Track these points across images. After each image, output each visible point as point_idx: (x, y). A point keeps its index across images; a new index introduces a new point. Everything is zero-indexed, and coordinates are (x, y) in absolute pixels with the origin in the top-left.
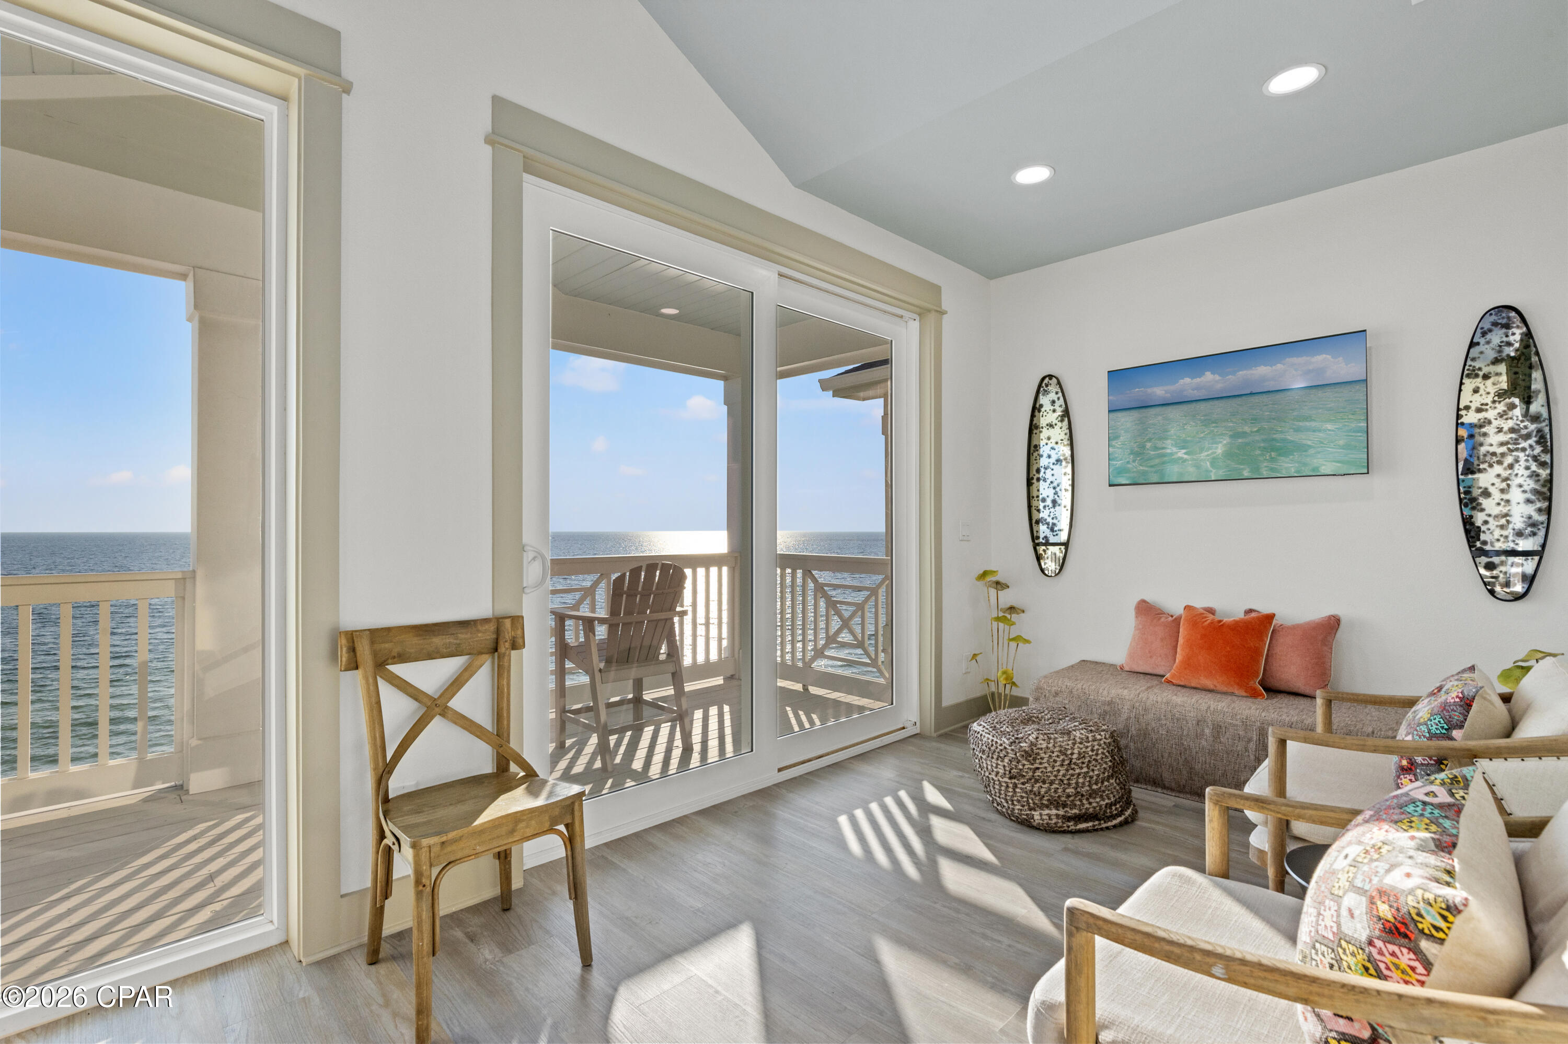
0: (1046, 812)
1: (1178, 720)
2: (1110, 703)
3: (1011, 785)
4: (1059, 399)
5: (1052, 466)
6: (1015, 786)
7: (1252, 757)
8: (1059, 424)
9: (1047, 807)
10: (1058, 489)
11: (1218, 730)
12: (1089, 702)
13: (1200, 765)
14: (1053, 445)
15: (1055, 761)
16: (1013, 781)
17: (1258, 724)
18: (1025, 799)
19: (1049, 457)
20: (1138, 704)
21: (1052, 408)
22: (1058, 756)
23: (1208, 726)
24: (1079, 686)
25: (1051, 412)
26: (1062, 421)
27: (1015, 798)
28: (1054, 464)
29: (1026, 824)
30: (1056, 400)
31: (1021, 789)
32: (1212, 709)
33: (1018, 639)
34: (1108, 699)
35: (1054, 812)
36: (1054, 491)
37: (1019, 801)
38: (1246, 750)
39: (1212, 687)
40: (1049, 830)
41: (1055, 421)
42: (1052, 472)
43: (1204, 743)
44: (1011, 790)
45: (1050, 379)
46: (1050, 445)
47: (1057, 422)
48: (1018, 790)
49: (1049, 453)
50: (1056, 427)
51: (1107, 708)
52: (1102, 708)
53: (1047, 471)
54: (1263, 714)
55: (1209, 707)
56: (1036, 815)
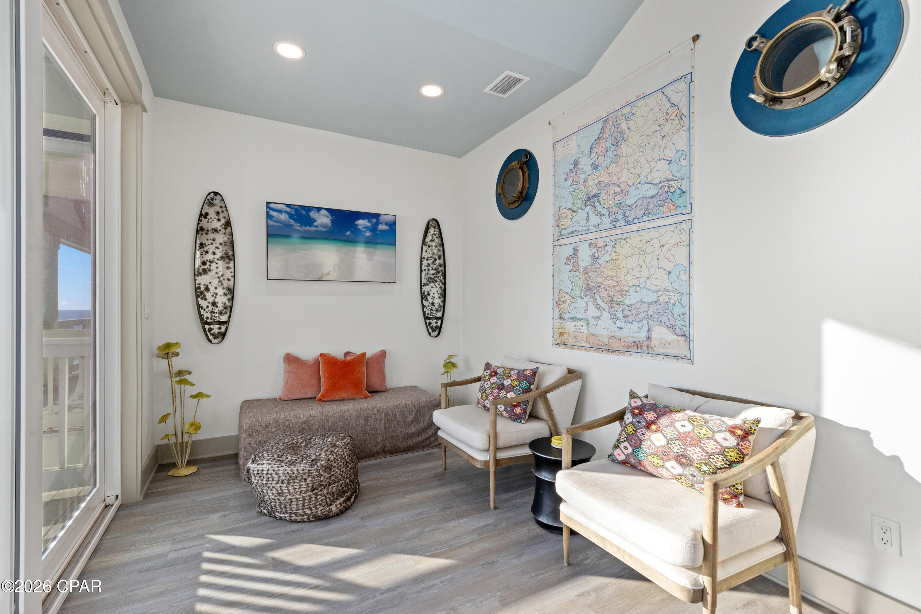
0: (338, 502)
1: (346, 420)
2: (305, 422)
3: (313, 496)
4: (223, 212)
5: (216, 261)
6: (316, 495)
7: (383, 428)
8: (223, 231)
9: (337, 499)
10: (221, 279)
11: (367, 418)
12: (291, 425)
13: (358, 441)
14: (218, 245)
15: (340, 466)
16: (314, 492)
17: (385, 410)
18: (324, 501)
19: (214, 253)
20: (323, 417)
21: (217, 217)
22: (341, 462)
23: (362, 419)
24: (282, 416)
25: (216, 221)
26: (225, 228)
27: (318, 503)
28: (218, 259)
29: (326, 518)
30: (220, 212)
31: (321, 495)
32: (363, 408)
33: (198, 396)
34: (305, 419)
35: (342, 499)
36: (218, 280)
37: (320, 504)
38: (380, 425)
39: (347, 397)
40: (340, 513)
41: (219, 228)
42: (217, 265)
43: (360, 428)
44: (313, 499)
45: (216, 195)
46: (215, 245)
47: (221, 228)
48: (319, 497)
49: (214, 251)
50: (220, 232)
51: (304, 425)
52: (301, 427)
53: (212, 264)
54: (385, 404)
55: (361, 408)
56: (333, 508)
